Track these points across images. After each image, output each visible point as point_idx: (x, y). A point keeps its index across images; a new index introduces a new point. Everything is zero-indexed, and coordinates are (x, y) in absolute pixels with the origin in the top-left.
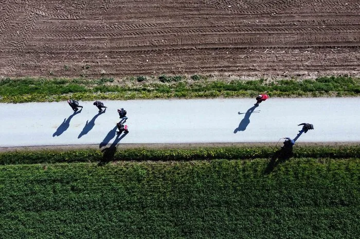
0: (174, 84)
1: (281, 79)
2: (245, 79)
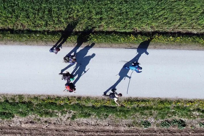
0: (169, 117)
1: (52, 119)
2: (92, 120)
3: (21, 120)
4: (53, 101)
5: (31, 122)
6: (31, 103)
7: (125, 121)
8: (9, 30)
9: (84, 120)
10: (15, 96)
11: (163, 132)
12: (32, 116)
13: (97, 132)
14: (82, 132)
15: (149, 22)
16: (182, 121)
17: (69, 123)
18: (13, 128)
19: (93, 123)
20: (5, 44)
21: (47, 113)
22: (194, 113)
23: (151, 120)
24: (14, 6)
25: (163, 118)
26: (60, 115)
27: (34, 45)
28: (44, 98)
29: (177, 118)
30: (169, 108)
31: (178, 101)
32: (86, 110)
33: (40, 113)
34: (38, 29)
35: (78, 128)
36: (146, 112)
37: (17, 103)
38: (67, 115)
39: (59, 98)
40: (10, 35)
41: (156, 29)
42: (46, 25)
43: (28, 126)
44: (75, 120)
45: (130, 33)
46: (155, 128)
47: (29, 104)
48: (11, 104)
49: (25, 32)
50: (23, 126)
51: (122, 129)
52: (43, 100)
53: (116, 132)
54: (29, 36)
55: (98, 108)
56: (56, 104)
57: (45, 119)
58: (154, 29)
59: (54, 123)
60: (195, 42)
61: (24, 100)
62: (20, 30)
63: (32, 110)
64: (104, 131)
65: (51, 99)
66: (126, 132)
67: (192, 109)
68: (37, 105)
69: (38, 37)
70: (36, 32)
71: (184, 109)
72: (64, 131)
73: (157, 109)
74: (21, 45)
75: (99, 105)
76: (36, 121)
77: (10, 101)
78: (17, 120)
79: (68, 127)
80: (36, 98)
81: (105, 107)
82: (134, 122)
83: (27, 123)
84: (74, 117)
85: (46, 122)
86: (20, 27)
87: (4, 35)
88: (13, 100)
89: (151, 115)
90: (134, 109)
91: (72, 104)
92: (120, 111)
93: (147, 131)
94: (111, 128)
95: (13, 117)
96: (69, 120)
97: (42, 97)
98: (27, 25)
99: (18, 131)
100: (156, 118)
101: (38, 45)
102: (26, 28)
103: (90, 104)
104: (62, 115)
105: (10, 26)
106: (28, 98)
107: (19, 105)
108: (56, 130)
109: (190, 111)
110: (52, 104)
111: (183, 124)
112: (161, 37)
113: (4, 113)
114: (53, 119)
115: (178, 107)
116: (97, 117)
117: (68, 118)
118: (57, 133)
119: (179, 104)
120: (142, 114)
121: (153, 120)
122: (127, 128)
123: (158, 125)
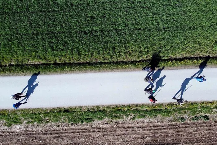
3: (99, 122)
4: (120, 108)
5: (106, 123)
6: (105, 111)
7: (168, 119)
8: (87, 63)
9: (141, 120)
10: (94, 107)
11: (194, 124)
12: (106, 119)
13: (150, 127)
14: (140, 127)
15: (180, 51)
16: (206, 116)
17: (131, 122)
18: (94, 128)
19: (147, 121)
20: (85, 73)
21: (116, 117)
22: (214, 110)
23: (186, 116)
24: (89, 47)
25: (193, 115)
26: (125, 117)
27: (104, 72)
28: (114, 107)
29: (203, 114)
30: (197, 108)
31: (203, 103)
32: (142, 113)
33: (111, 117)
34: (107, 61)
35: (137, 125)
36: (182, 111)
37: (96, 111)
38: (130, 117)
39: (123, 106)
40: (88, 66)
41: (185, 56)
42: (112, 58)
43: (105, 126)
44: (135, 120)
45: (167, 60)
46: (189, 122)
47: (104, 112)
48: (92, 112)
49: (98, 63)
50: (101, 126)
51: (167, 124)
52: (113, 108)
53: (163, 127)
54: (101, 66)
55: (150, 111)
56: (122, 110)
57: (115, 121)
58: (183, 56)
59: (122, 123)
60: (211, 62)
61: (100, 109)
62: (94, 63)
63: (106, 115)
64: (155, 126)
65: (118, 107)
66: (169, 125)
67: (212, 107)
68: (109, 112)
69: (107, 66)
70: (105, 63)
71: (207, 108)
72: (128, 128)
73: (189, 109)
74: (96, 72)
75: (150, 109)
76: (109, 122)
77: (91, 110)
78: (97, 123)
79: (131, 125)
80: (108, 107)
81: (154, 110)
82: (174, 119)
83: (103, 124)
84: (134, 118)
85: (116, 122)
86: (94, 61)
87: (84, 66)
88: (93, 109)
89: (185, 113)
90: (174, 110)
91: (132, 109)
92: (165, 112)
93: (184, 124)
94: (160, 124)
95: (94, 121)
96: (131, 120)
97: (112, 106)
98: (99, 59)
99: (97, 130)
100: (189, 115)
101: (107, 72)
102: (98, 61)
103: (144, 109)
104: (126, 117)
105: (88, 61)
106: (103, 107)
107: (97, 112)
108: (123, 128)
109: (211, 109)
110: (119, 110)
111: (207, 118)
112: (188, 61)
113: (88, 119)
114: (120, 120)
115: (203, 107)
116: (150, 117)
117: (130, 119)
118: (123, 129)
119: (204, 105)
120: (180, 113)
121: (187, 117)
122: (170, 123)
123: (190, 120)
